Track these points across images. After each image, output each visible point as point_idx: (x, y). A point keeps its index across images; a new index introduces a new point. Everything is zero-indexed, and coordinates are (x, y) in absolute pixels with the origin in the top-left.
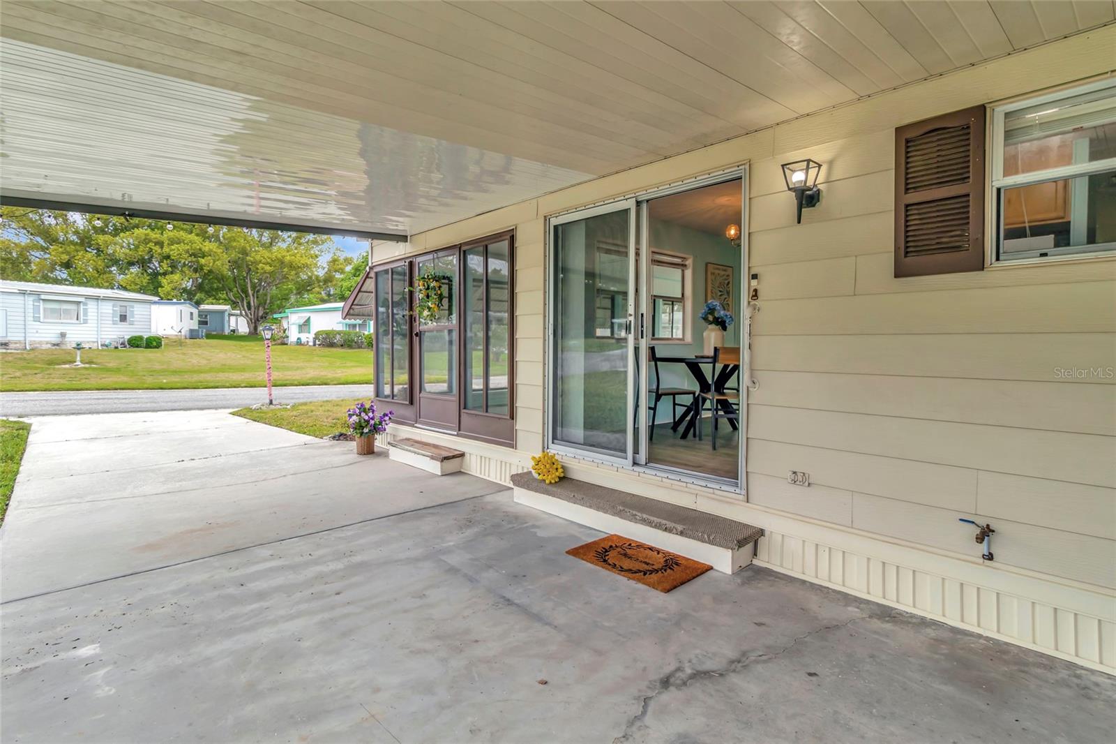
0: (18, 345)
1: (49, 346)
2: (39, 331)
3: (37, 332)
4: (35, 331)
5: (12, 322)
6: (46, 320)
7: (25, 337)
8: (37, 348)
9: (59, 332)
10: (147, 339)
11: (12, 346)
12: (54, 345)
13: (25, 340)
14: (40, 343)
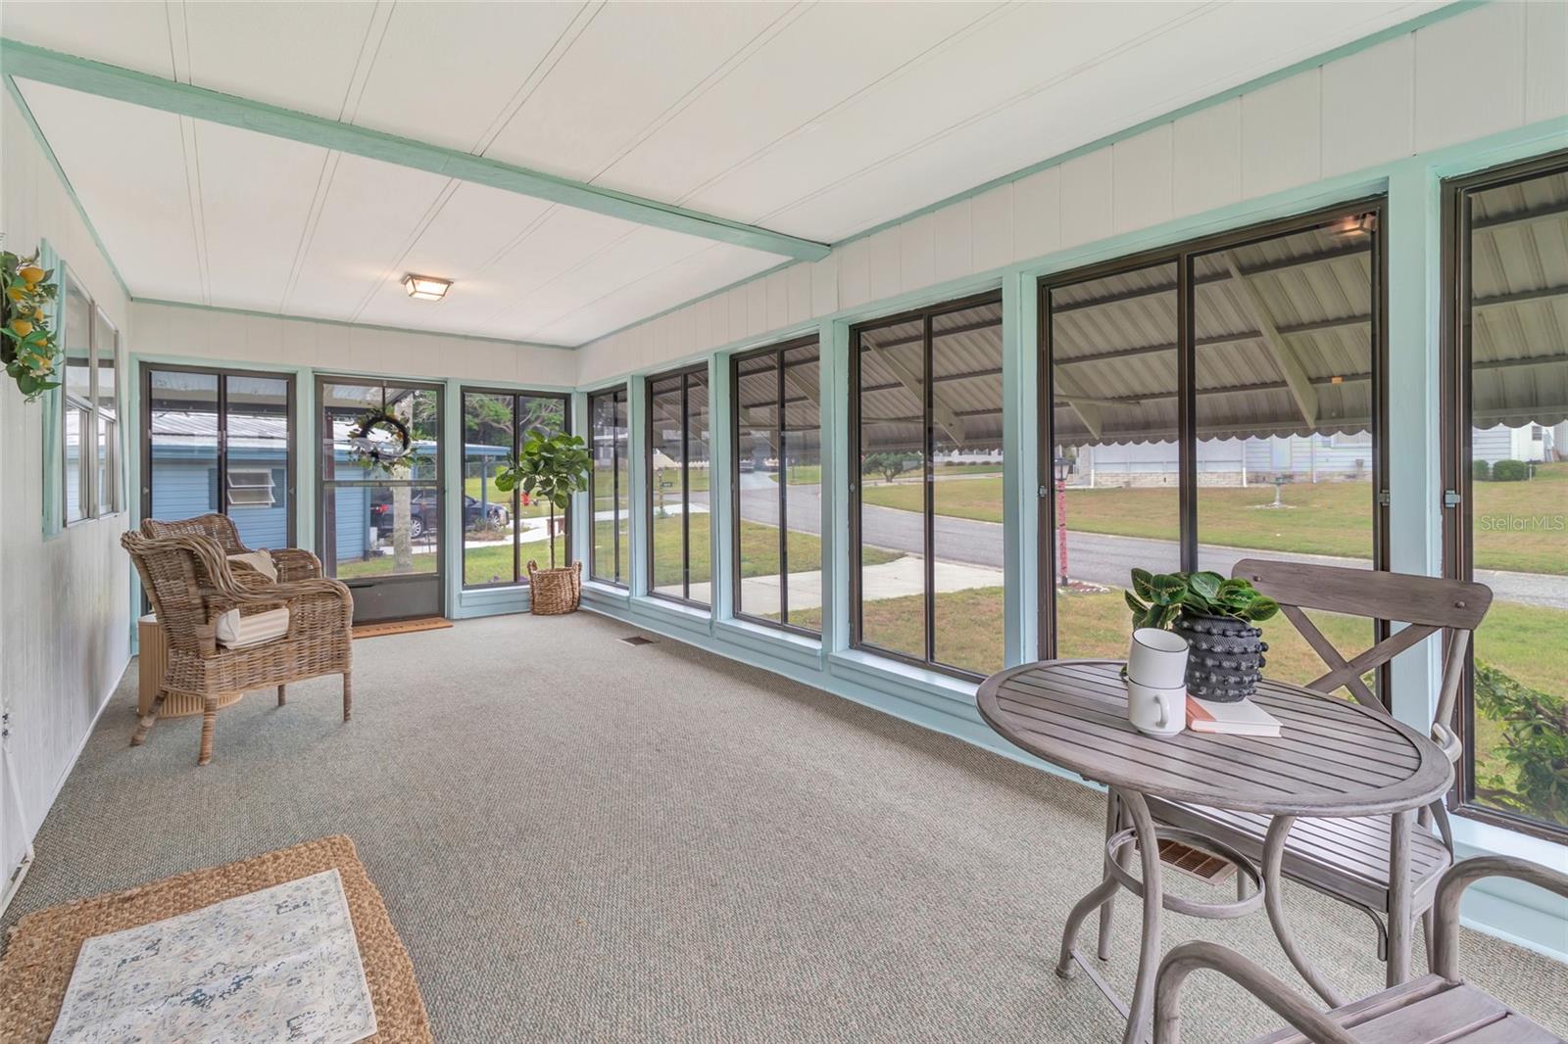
0: (1304, 477)
1: (1342, 478)
2: (1330, 459)
3: (1327, 461)
4: (1324, 459)
5: (1298, 449)
6: (1339, 445)
7: (1312, 467)
8: (1326, 480)
9: (1354, 459)
10: (1495, 465)
11: (1297, 479)
12: (1349, 477)
13: (1312, 471)
14: (1331, 474)
